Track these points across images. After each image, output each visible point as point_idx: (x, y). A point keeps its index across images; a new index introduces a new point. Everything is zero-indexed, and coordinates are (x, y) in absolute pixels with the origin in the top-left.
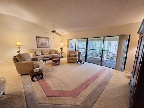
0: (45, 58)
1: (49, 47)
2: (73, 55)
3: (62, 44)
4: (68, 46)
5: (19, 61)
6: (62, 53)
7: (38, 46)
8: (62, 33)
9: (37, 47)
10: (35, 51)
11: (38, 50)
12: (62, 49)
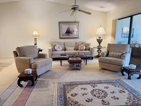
1: (78, 38)
4: (114, 35)
5: (18, 56)
6: (99, 49)
7: (62, 37)
8: (102, 7)
9: (60, 38)
10: (54, 44)
11: (59, 44)
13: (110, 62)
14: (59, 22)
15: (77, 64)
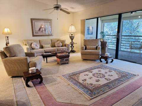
0: (45, 53)
1: (52, 35)
2: (91, 47)
3: (72, 29)
5: (7, 57)
6: (72, 45)
7: (35, 34)
8: (72, 8)
9: (33, 36)
10: (30, 42)
11: (35, 41)
12: (72, 38)
13: (91, 54)
14: (31, 19)
15: (66, 59)
